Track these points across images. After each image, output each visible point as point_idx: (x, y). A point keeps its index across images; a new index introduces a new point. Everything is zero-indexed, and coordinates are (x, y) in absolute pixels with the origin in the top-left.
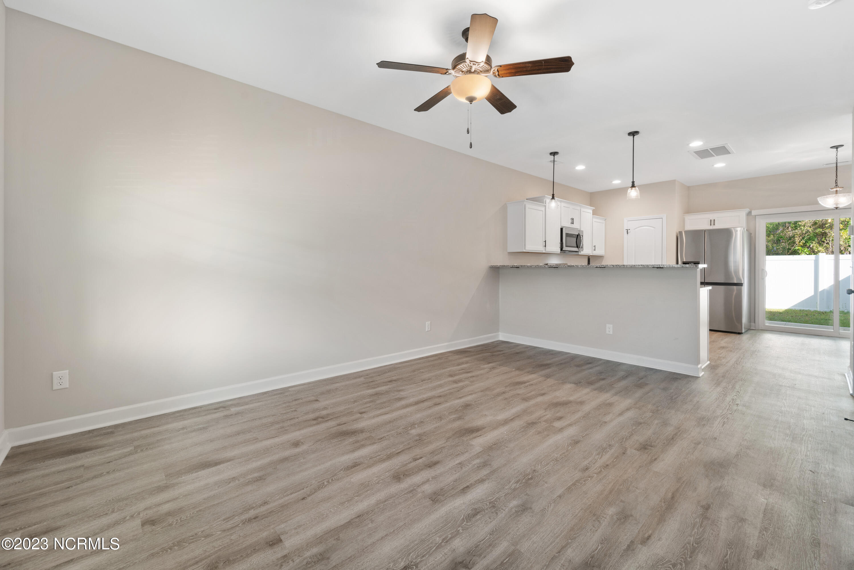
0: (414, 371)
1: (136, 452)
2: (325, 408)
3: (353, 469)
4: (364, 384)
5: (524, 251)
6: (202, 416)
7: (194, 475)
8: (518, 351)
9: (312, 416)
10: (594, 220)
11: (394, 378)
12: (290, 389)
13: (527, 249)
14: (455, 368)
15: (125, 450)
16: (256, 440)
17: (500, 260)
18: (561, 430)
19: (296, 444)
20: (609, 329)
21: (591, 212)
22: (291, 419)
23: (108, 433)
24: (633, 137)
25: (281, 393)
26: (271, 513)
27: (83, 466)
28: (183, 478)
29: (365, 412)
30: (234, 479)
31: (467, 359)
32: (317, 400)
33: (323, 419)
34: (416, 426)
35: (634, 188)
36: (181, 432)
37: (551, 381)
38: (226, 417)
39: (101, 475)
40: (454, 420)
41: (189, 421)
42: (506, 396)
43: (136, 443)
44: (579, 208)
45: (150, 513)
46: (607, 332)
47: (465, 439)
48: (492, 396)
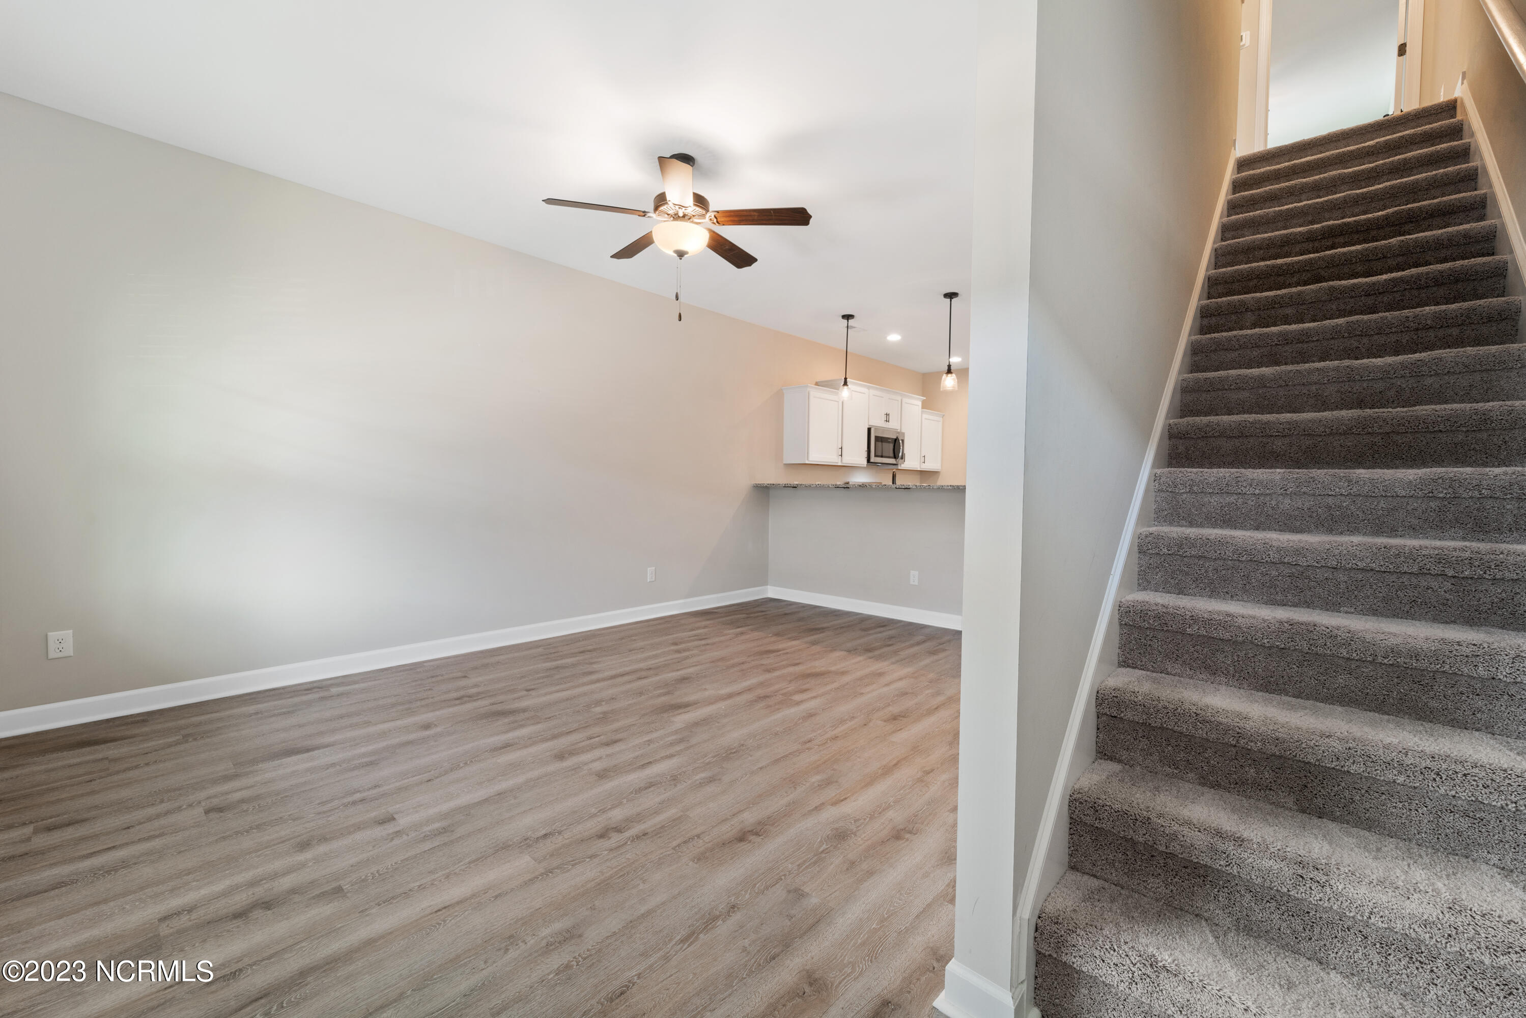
0: (622, 639)
1: (187, 742)
2: (476, 686)
3: (502, 750)
4: (541, 655)
5: (807, 462)
6: (285, 698)
7: (277, 762)
8: (787, 612)
9: (455, 695)
10: (925, 416)
11: (590, 648)
12: (425, 664)
13: (810, 459)
14: (685, 634)
15: (170, 740)
16: (368, 723)
17: (772, 476)
18: (798, 703)
19: (427, 727)
20: (914, 577)
21: (920, 403)
22: (421, 700)
23: (138, 722)
24: (951, 301)
25: (411, 669)
26: (383, 795)
27: (107, 758)
28: (260, 766)
29: (533, 689)
30: (333, 765)
31: (708, 622)
32: (465, 677)
33: (471, 698)
34: (604, 703)
35: (949, 375)
36: (253, 717)
37: (816, 648)
38: (322, 699)
39: (137, 767)
40: (660, 696)
41: (265, 705)
42: (744, 667)
43: (183, 732)
44: (899, 398)
45: (215, 802)
46: (912, 583)
47: (665, 715)
48: (724, 668)
